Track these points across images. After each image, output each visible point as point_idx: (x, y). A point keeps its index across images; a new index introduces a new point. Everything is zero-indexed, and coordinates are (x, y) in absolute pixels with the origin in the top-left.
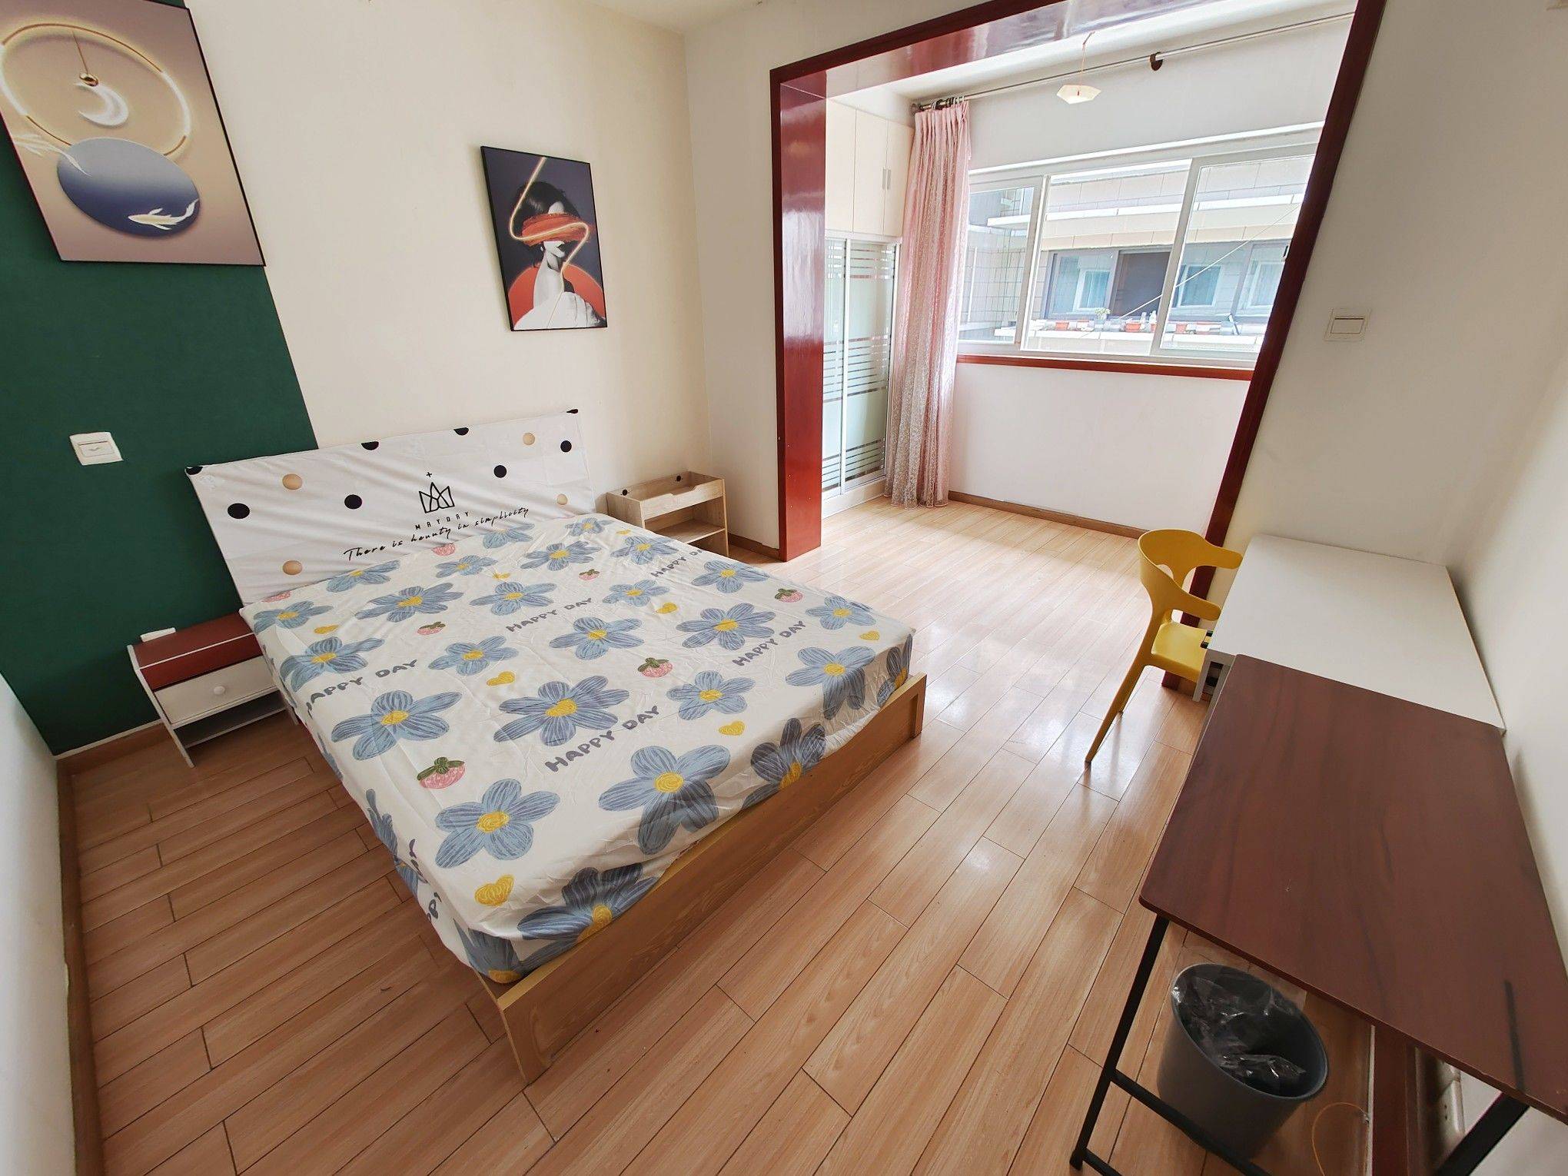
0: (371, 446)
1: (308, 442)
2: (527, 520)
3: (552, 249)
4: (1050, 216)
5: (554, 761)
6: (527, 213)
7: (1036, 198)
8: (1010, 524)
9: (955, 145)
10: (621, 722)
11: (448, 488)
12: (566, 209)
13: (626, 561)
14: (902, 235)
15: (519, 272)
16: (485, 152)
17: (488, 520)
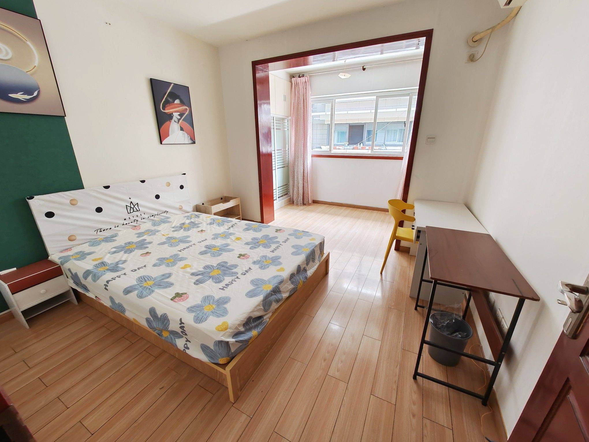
0: (107, 187)
1: (79, 186)
2: (168, 215)
3: (176, 115)
4: (336, 113)
5: (222, 288)
6: (167, 102)
7: (332, 106)
8: (334, 209)
9: (306, 89)
10: (240, 273)
11: (137, 203)
12: (180, 102)
13: (215, 226)
14: (291, 116)
15: (163, 124)
16: (151, 80)
17: (153, 216)
